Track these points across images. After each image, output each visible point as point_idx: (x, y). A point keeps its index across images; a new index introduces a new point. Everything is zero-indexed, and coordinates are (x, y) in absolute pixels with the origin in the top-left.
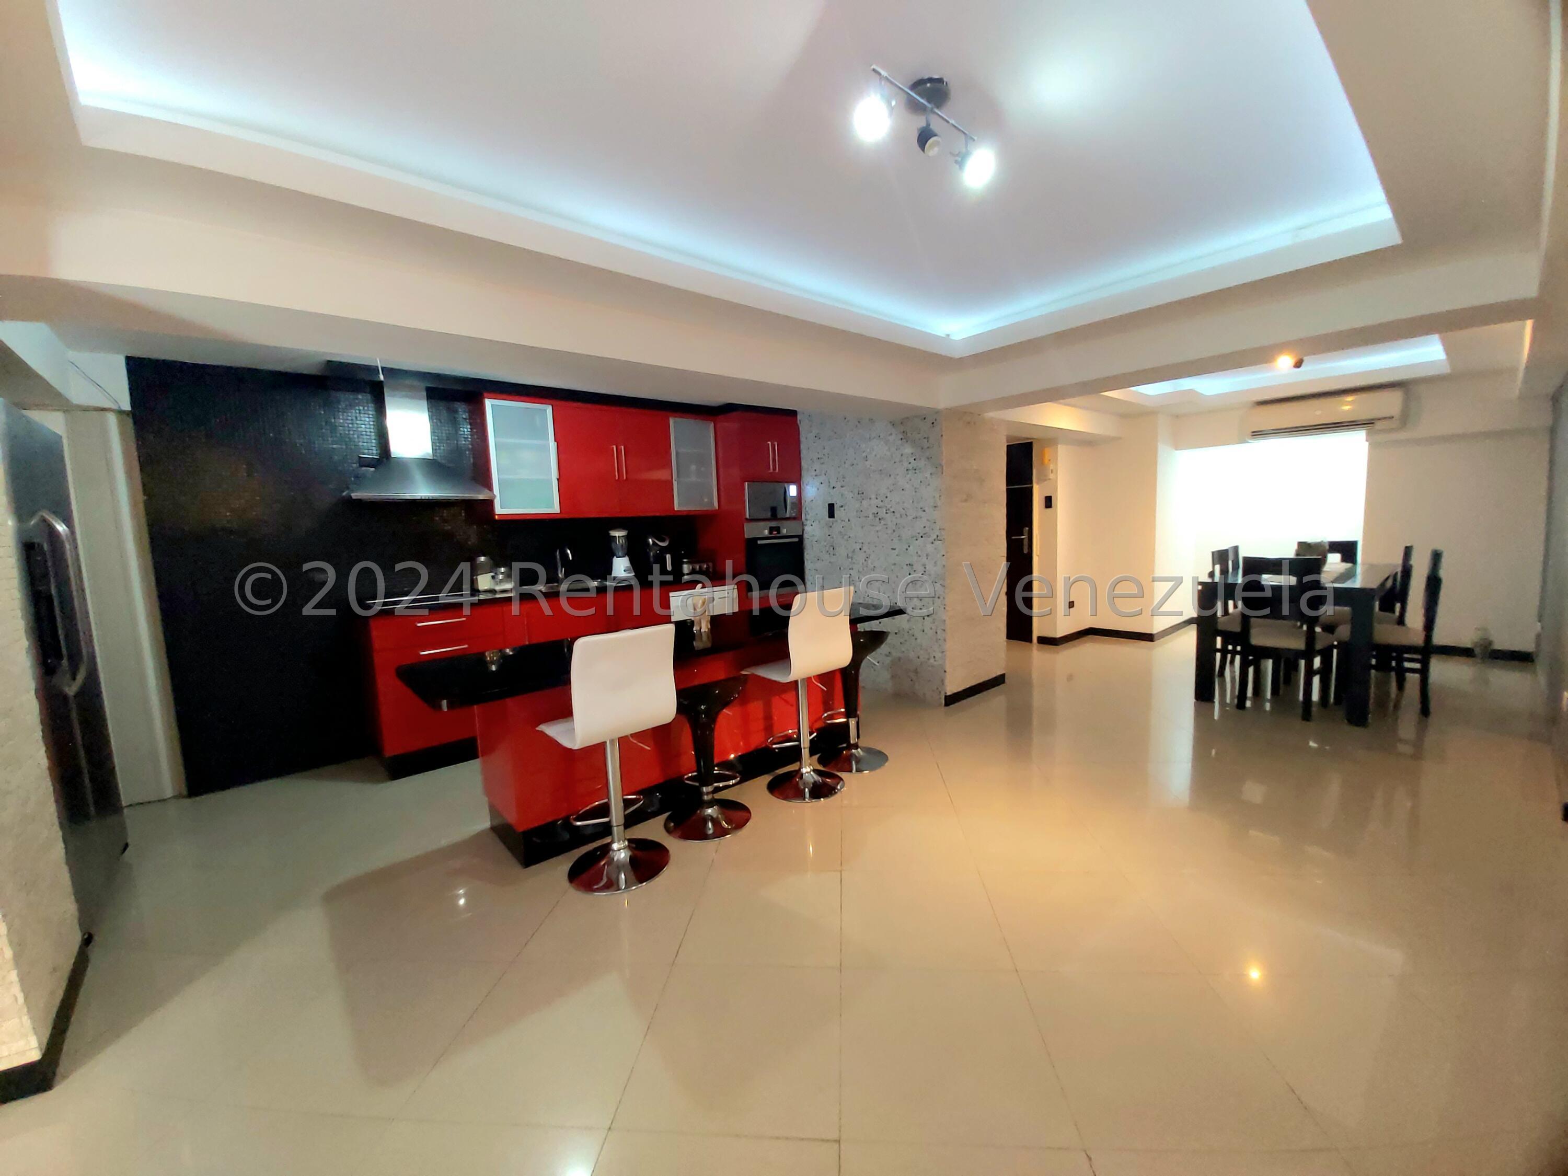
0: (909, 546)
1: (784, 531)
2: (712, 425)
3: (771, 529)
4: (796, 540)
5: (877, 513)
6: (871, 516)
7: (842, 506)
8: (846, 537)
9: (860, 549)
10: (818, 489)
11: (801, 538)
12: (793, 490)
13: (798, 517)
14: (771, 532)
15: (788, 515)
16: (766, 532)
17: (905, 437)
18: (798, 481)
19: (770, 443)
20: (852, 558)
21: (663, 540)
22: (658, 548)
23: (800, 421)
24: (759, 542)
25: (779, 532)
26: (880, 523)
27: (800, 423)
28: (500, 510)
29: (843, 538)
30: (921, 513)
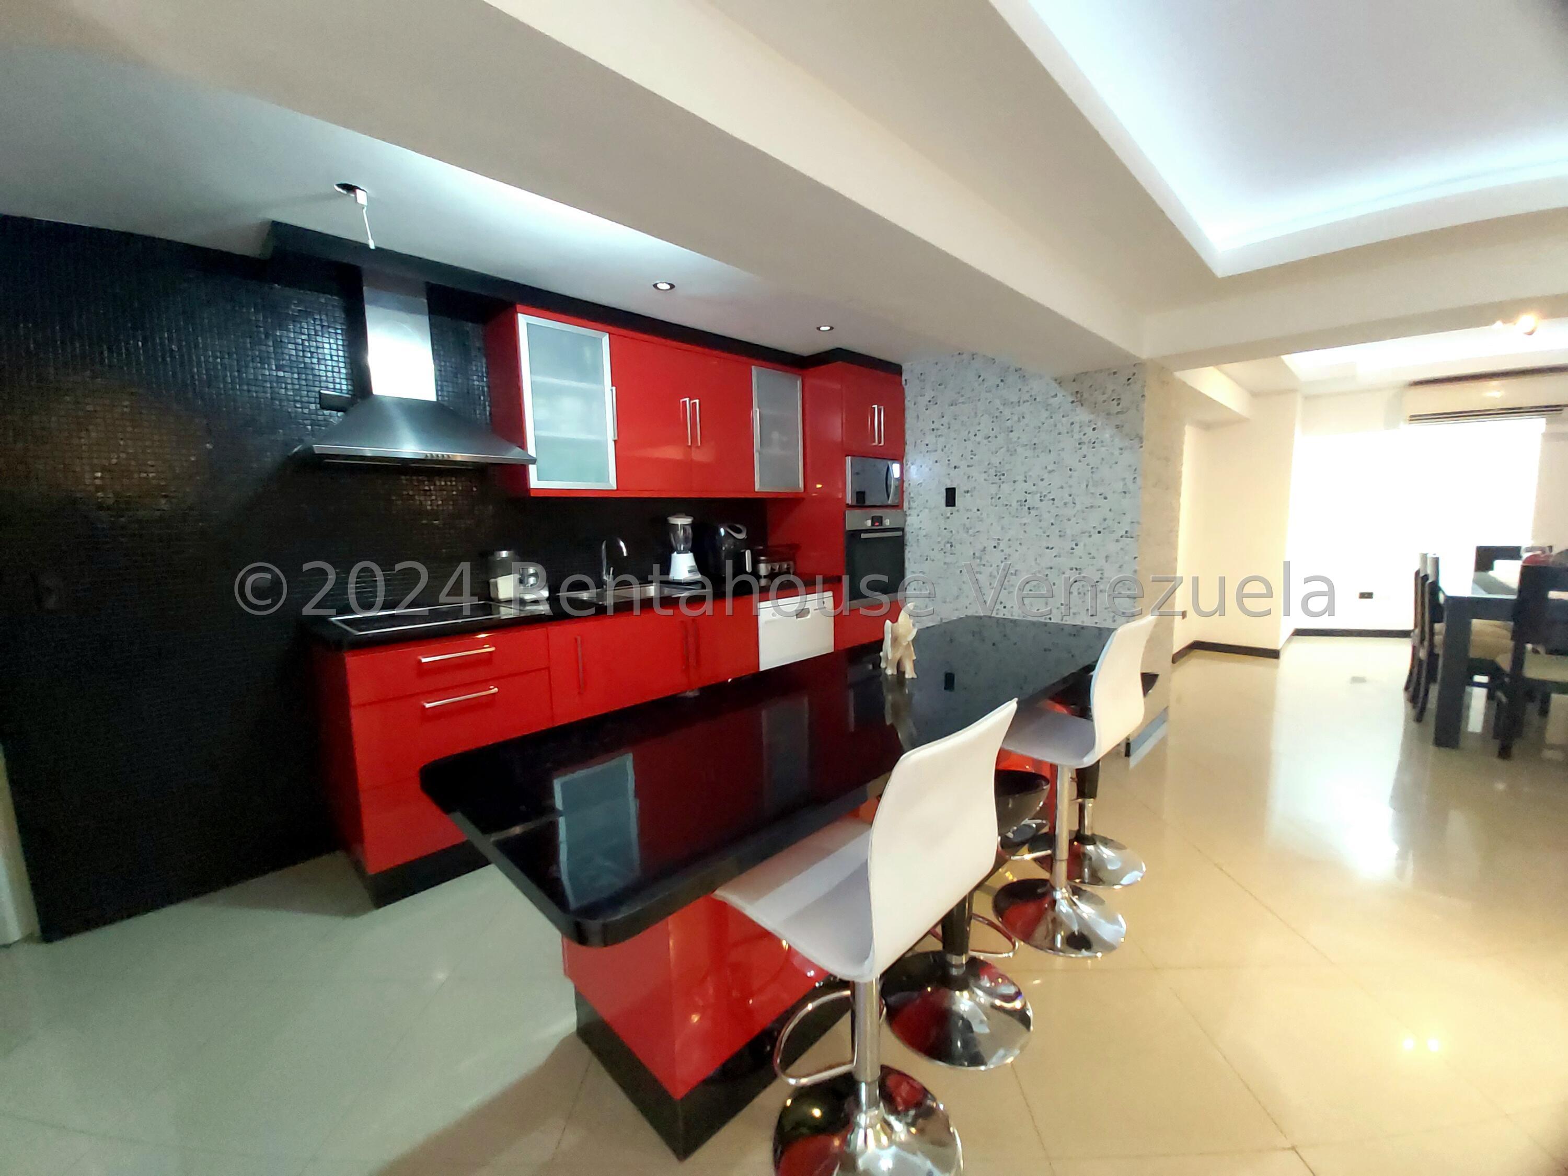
0: (1077, 545)
1: (887, 523)
2: (799, 383)
3: (874, 520)
4: (899, 533)
5: (1026, 501)
6: (1014, 504)
7: (968, 492)
8: (971, 532)
9: (995, 547)
10: (930, 470)
11: (902, 530)
12: (896, 469)
13: (898, 506)
14: (873, 524)
15: (890, 502)
16: (869, 523)
17: (1079, 399)
18: (899, 457)
19: (876, 406)
20: (981, 559)
21: (739, 531)
22: (731, 541)
23: (906, 380)
24: (863, 536)
25: (881, 523)
26: (1030, 513)
27: (906, 384)
28: (536, 481)
29: (968, 532)
30: (1101, 501)
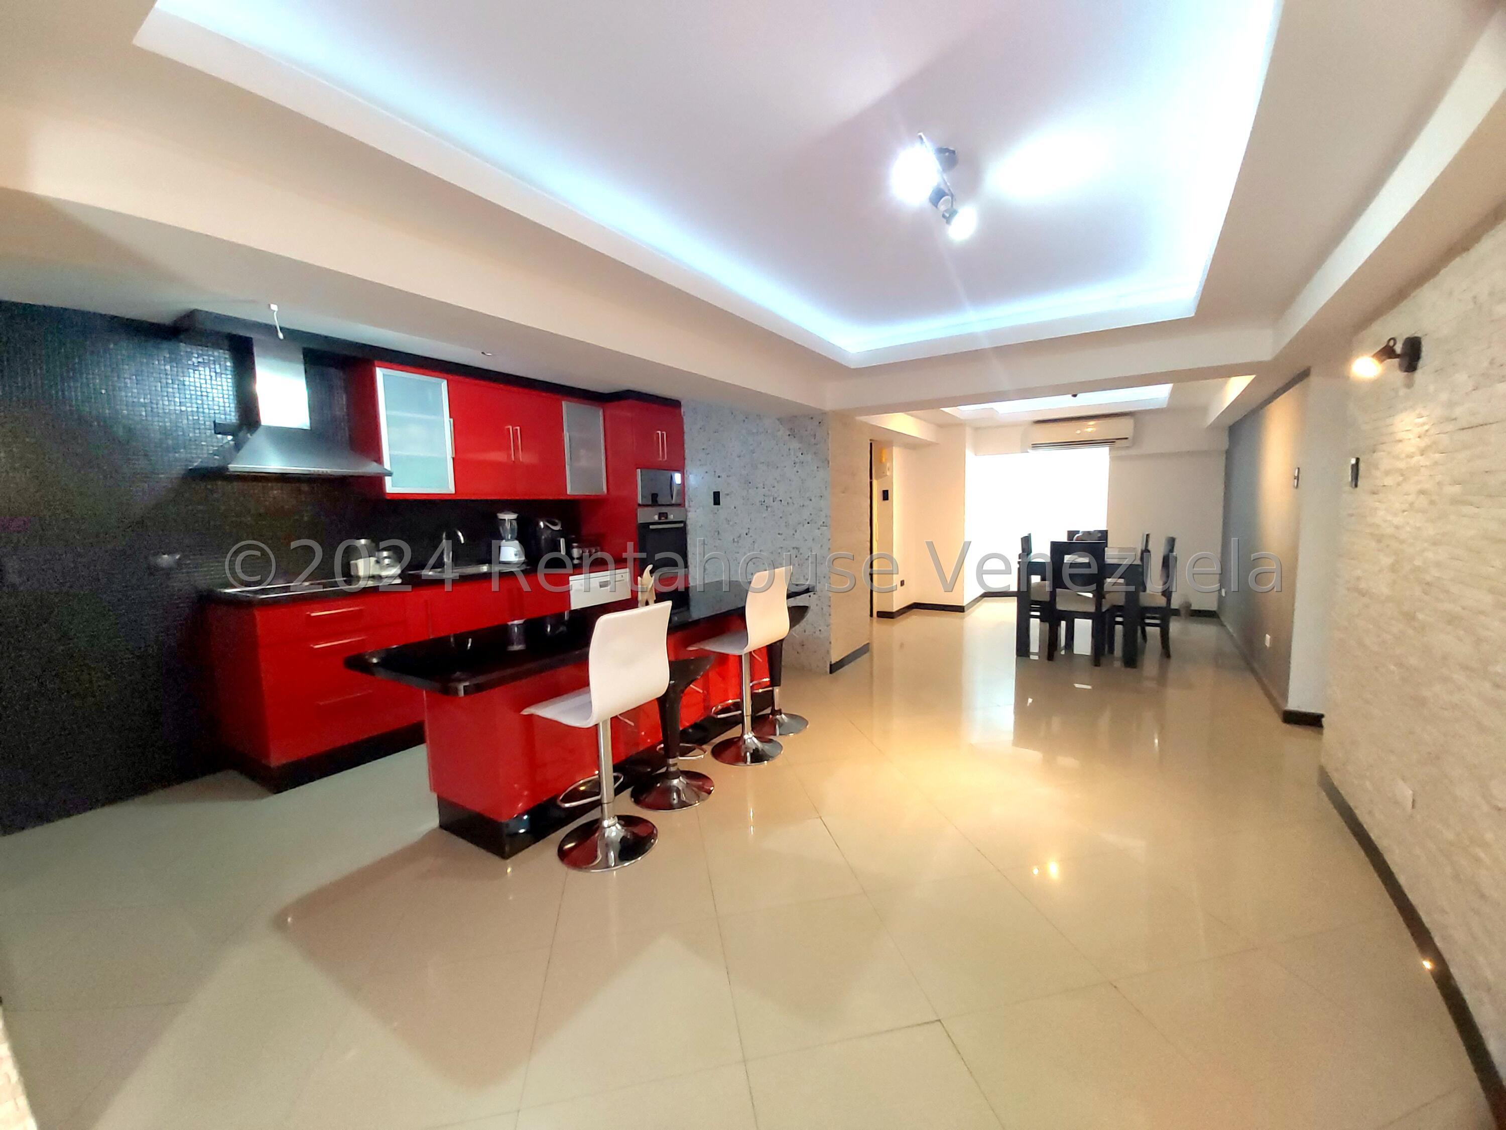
0: (796, 531)
1: (671, 517)
2: (601, 413)
3: (661, 515)
4: (682, 525)
5: (764, 502)
6: (758, 504)
7: (728, 495)
8: (731, 523)
9: (747, 534)
10: (703, 478)
11: (684, 522)
12: (677, 478)
13: (681, 505)
14: (660, 518)
15: (674, 502)
16: (656, 517)
17: (792, 434)
18: (681, 469)
19: (659, 432)
20: (738, 542)
21: (555, 524)
22: (549, 532)
23: (684, 412)
24: (651, 527)
25: (666, 518)
26: (767, 510)
27: (684, 415)
28: (391, 487)
29: (729, 524)
30: (807, 503)
